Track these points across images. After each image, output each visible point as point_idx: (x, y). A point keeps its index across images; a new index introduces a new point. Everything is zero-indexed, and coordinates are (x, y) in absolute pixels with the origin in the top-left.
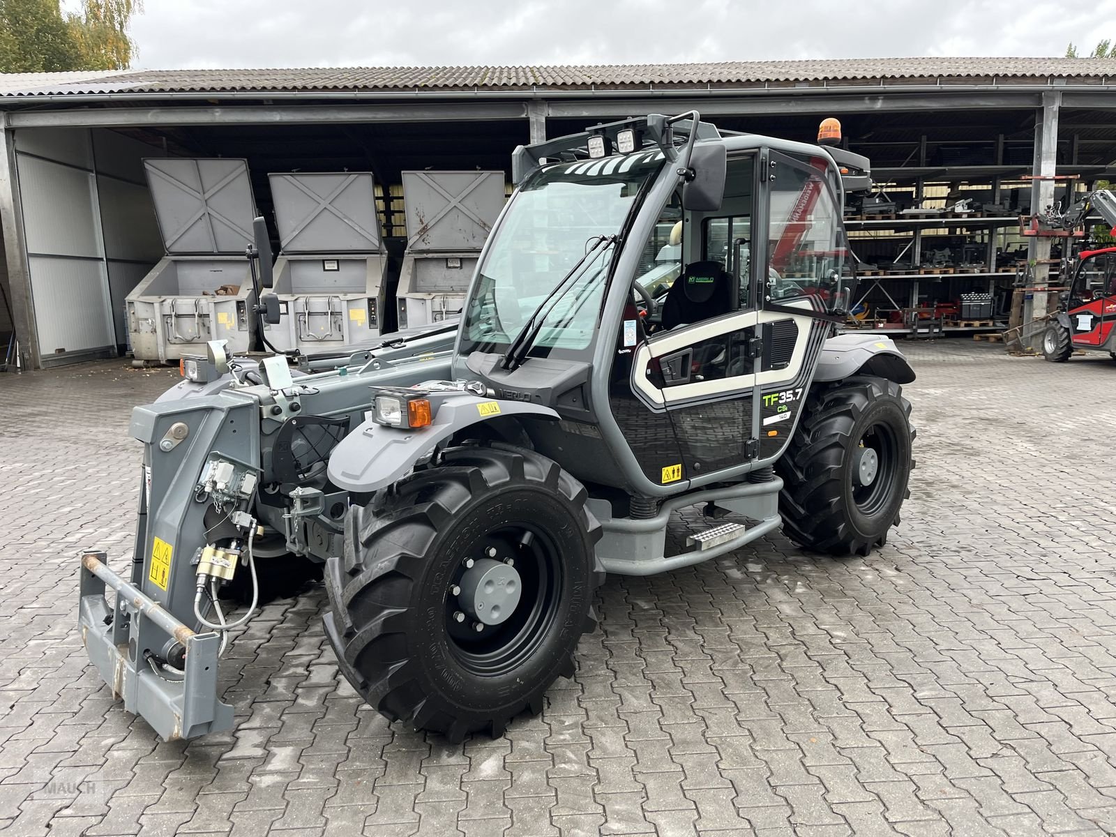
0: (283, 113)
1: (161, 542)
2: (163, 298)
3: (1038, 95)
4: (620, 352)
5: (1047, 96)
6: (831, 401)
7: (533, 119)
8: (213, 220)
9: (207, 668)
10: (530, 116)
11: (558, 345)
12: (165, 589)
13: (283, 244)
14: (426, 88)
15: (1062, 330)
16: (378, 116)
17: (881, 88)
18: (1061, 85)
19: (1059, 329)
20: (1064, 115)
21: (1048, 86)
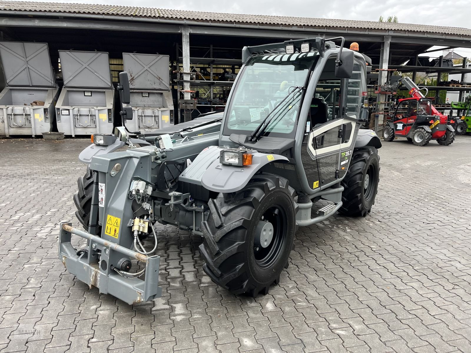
0: (68, 23)
1: (112, 217)
2: (8, 106)
3: (382, 37)
4: (305, 135)
5: (386, 38)
6: (356, 155)
7: (184, 33)
8: (30, 71)
9: (156, 271)
10: (182, 32)
11: (273, 131)
12: (117, 238)
13: (65, 83)
14: (136, 16)
15: (391, 129)
16: (113, 27)
17: (325, 30)
18: (391, 33)
19: (390, 129)
20: (392, 45)
21: (387, 34)
